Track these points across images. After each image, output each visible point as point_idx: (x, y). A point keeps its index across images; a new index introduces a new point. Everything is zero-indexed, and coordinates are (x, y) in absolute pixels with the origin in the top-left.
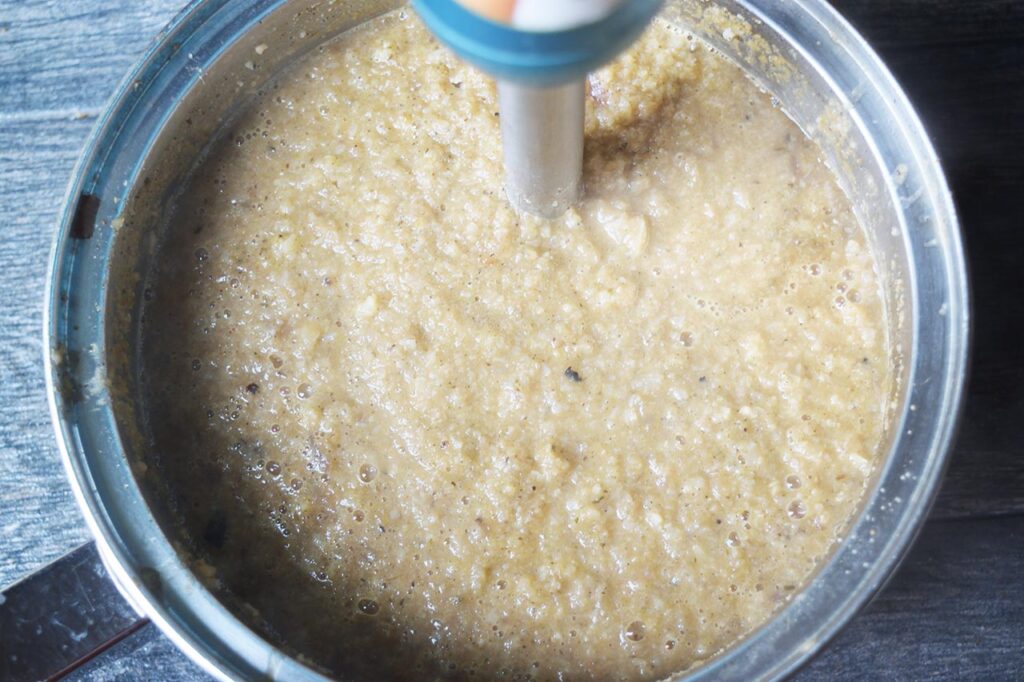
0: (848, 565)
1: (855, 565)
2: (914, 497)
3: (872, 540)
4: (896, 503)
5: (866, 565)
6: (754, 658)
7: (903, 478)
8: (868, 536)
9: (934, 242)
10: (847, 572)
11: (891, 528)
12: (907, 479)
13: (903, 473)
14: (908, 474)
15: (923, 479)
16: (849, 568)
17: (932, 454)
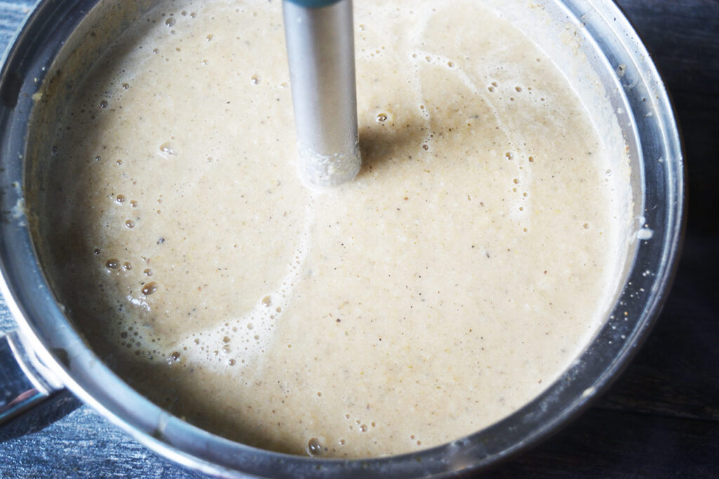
0: (610, 336)
1: (615, 337)
2: (654, 288)
3: (626, 319)
4: (641, 292)
5: (623, 337)
6: (544, 407)
7: (644, 274)
8: (624, 316)
9: (650, 114)
10: (610, 342)
11: (640, 311)
12: (647, 275)
13: (645, 271)
14: (648, 272)
15: (659, 274)
16: (611, 340)
17: (664, 259)
